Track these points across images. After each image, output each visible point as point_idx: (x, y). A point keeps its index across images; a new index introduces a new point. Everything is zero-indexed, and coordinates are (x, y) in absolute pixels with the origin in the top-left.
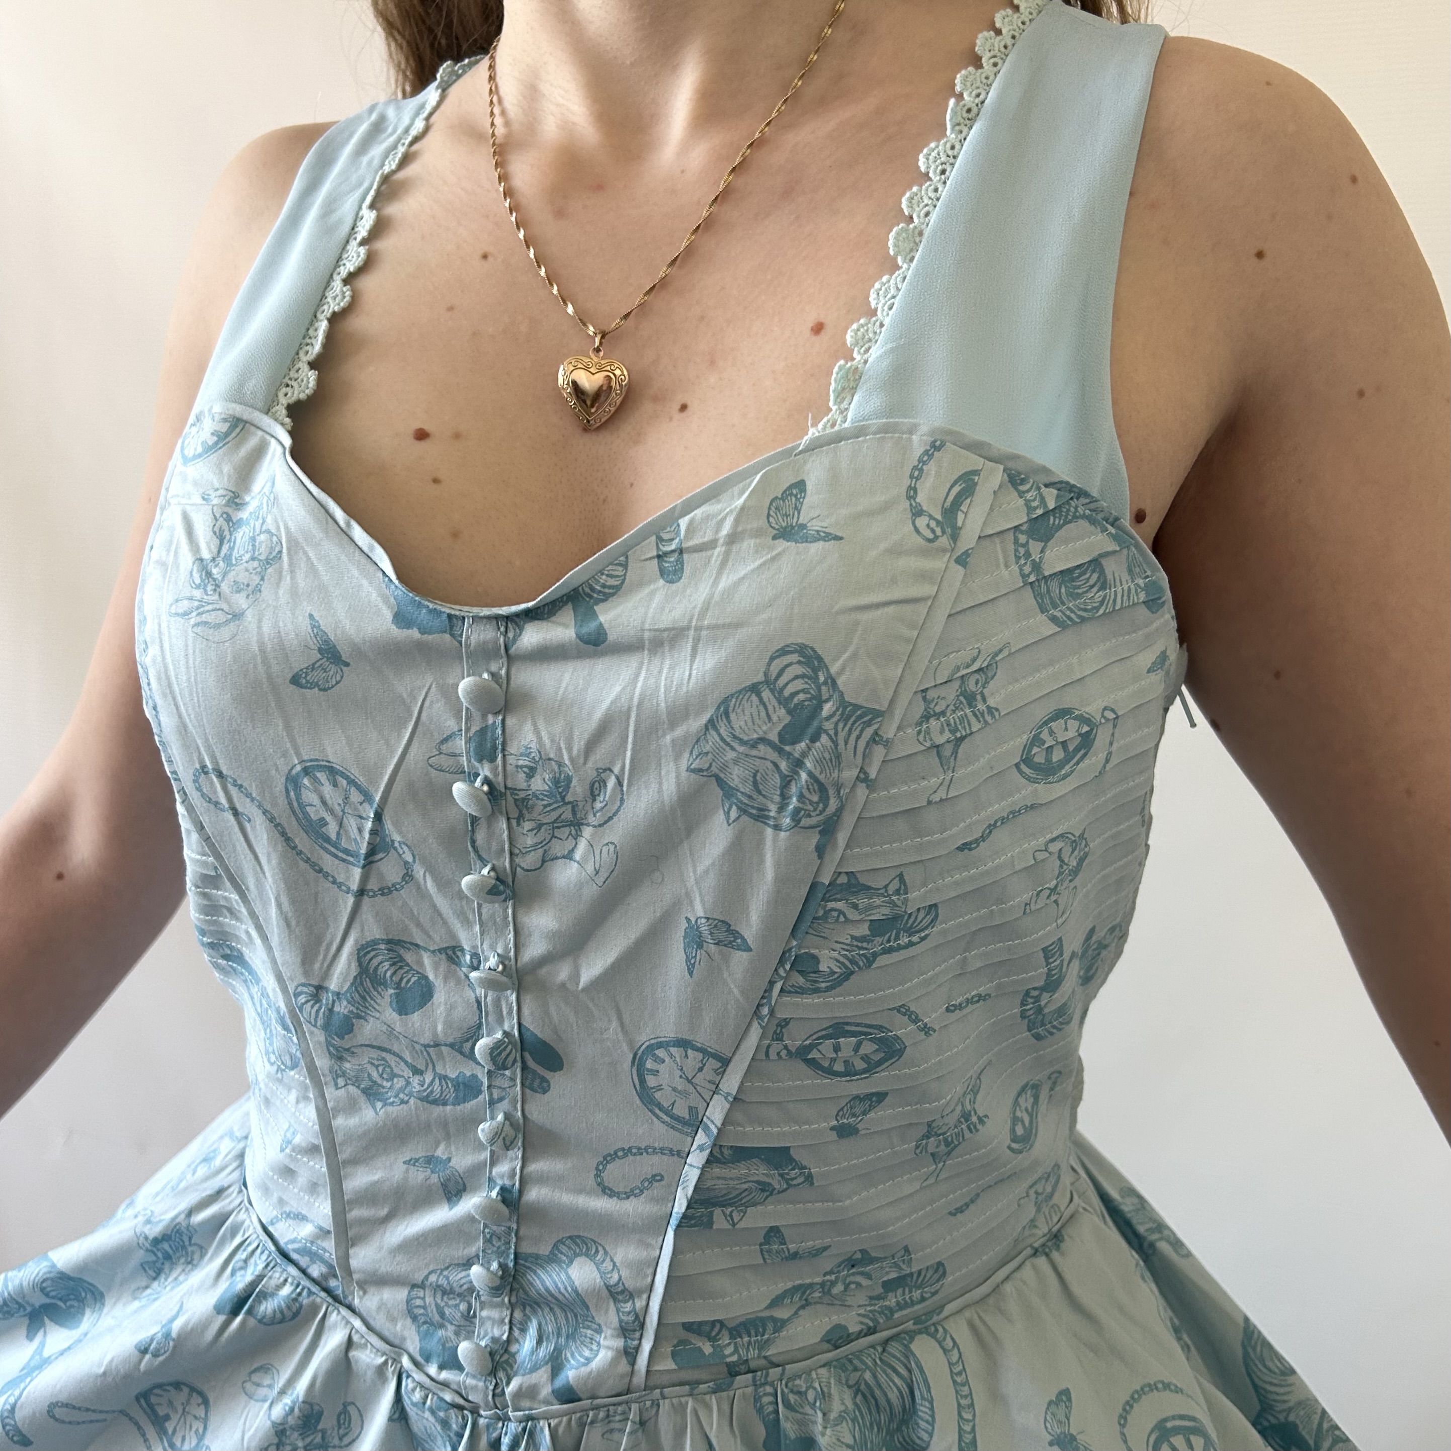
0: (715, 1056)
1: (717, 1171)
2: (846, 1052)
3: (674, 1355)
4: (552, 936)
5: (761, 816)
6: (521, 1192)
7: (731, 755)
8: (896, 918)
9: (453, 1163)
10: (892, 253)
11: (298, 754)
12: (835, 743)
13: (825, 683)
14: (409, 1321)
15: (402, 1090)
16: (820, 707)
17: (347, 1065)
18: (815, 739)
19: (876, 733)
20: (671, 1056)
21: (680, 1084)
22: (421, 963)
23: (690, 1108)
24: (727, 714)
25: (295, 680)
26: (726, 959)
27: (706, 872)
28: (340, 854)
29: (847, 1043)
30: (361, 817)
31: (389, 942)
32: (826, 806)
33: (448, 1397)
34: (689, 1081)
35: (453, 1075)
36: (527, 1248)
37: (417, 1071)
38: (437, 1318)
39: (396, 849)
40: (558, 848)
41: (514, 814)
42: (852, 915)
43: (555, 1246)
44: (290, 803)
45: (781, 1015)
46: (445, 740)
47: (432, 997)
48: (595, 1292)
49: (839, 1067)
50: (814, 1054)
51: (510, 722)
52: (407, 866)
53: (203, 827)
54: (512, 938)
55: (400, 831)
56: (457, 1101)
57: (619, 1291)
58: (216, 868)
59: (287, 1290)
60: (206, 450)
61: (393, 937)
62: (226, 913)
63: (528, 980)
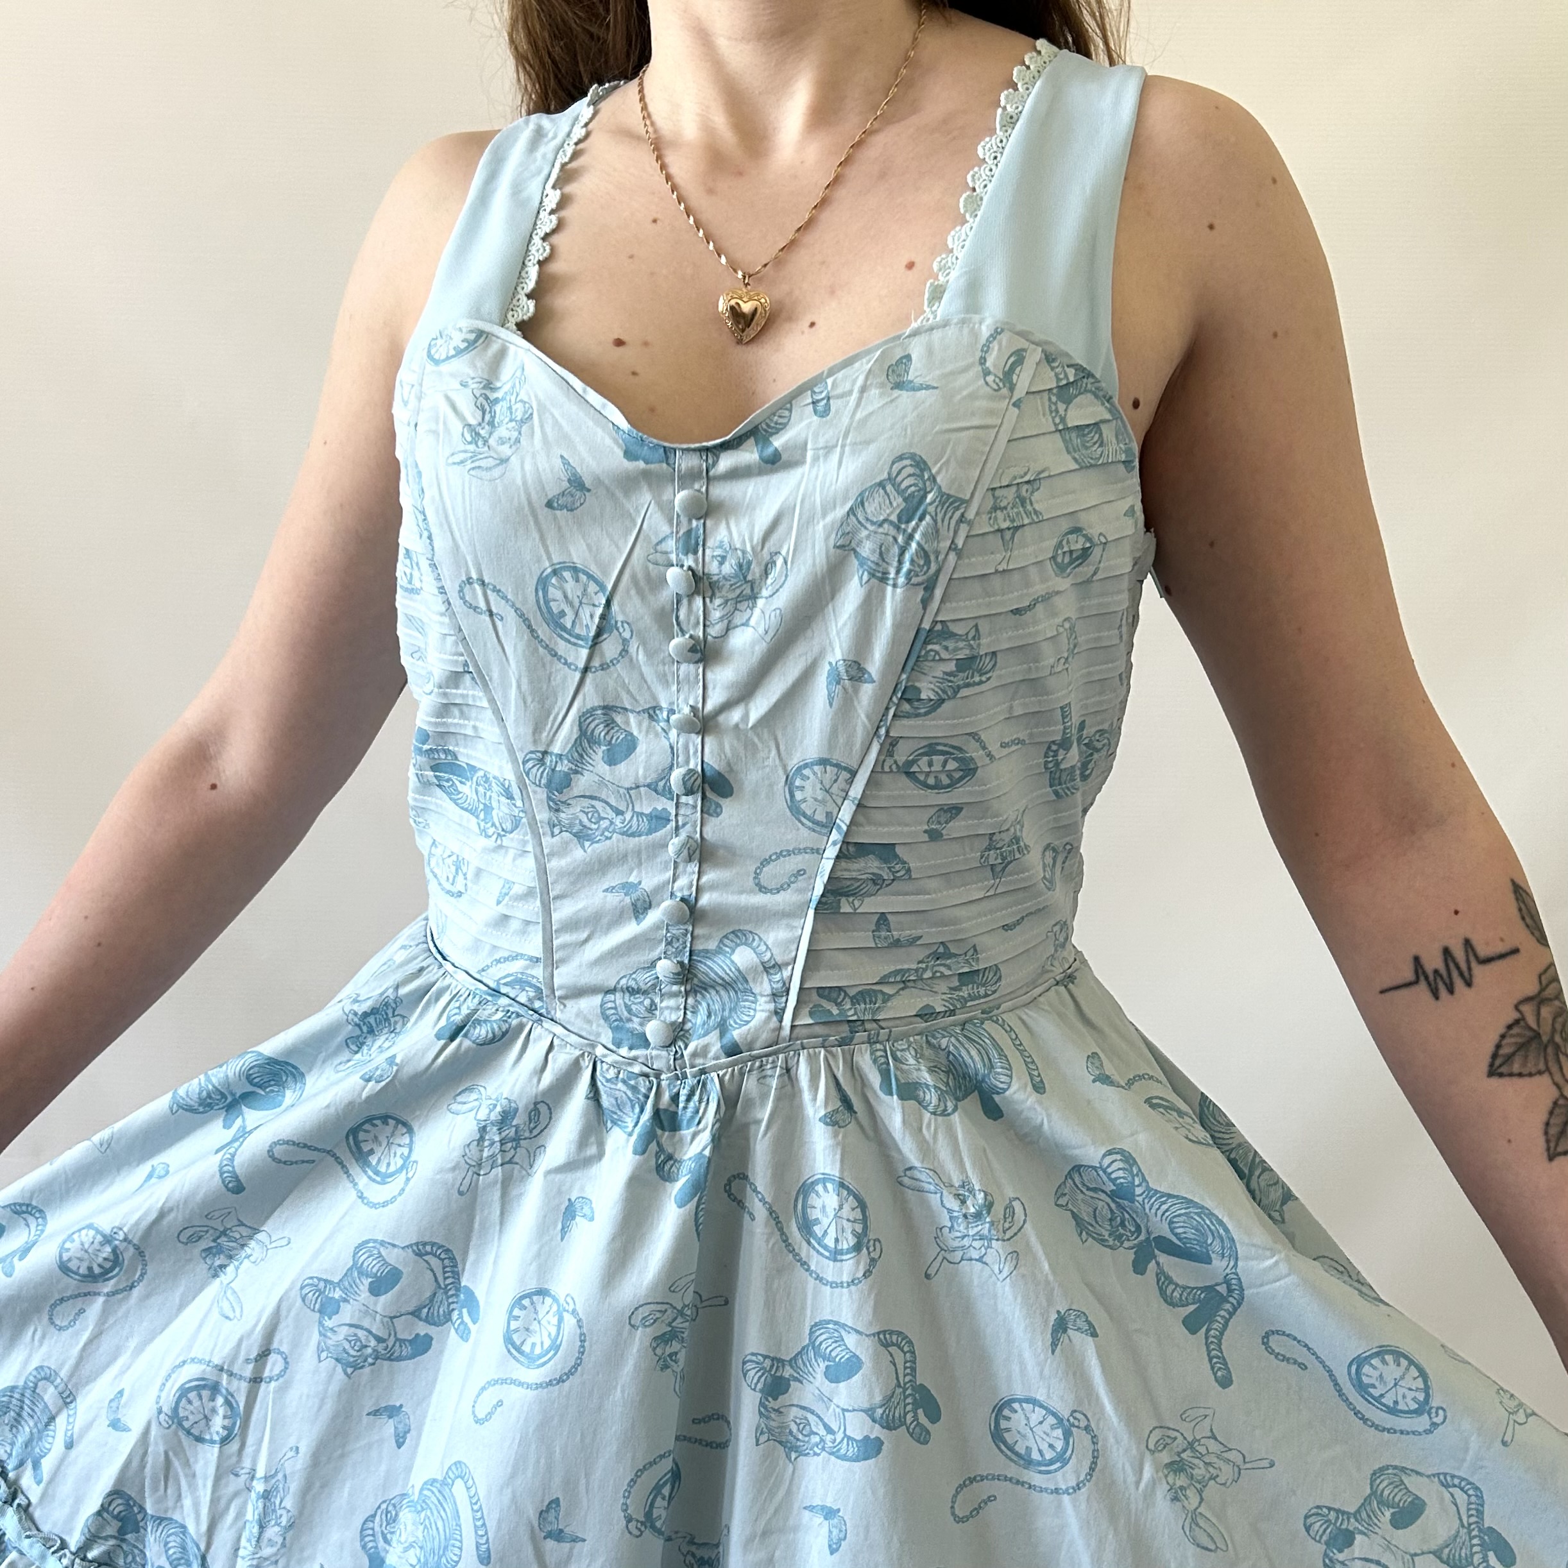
0: (845, 769)
1: (843, 864)
2: (937, 767)
3: (810, 1013)
4: (733, 685)
5: (884, 578)
6: (696, 899)
7: (864, 533)
8: (972, 658)
9: (643, 885)
10: (962, 211)
11: (549, 558)
12: (935, 521)
13: (929, 479)
14: (602, 1022)
15: (607, 829)
16: (924, 497)
17: (562, 815)
18: (921, 519)
19: (962, 515)
20: (815, 773)
21: (820, 795)
22: (627, 723)
23: (827, 813)
24: (862, 503)
25: (549, 504)
26: (856, 691)
27: (845, 624)
28: (573, 640)
29: (938, 759)
30: (594, 605)
31: (605, 708)
32: (929, 568)
33: (637, 1069)
34: (827, 791)
35: (647, 811)
36: (699, 946)
37: (619, 812)
38: (624, 1013)
39: (617, 629)
40: (738, 619)
41: (709, 593)
42: (944, 655)
43: (721, 941)
44: (538, 602)
45: (893, 734)
46: (660, 542)
47: (635, 748)
48: (754, 969)
49: (931, 781)
50: (915, 769)
51: (709, 523)
52: (625, 642)
53: (460, 630)
54: (700, 691)
55: (623, 612)
56: (650, 832)
57: (769, 968)
58: (466, 664)
59: (499, 1015)
60: (459, 353)
61: (608, 703)
62: (456, 712)
63: (710, 724)
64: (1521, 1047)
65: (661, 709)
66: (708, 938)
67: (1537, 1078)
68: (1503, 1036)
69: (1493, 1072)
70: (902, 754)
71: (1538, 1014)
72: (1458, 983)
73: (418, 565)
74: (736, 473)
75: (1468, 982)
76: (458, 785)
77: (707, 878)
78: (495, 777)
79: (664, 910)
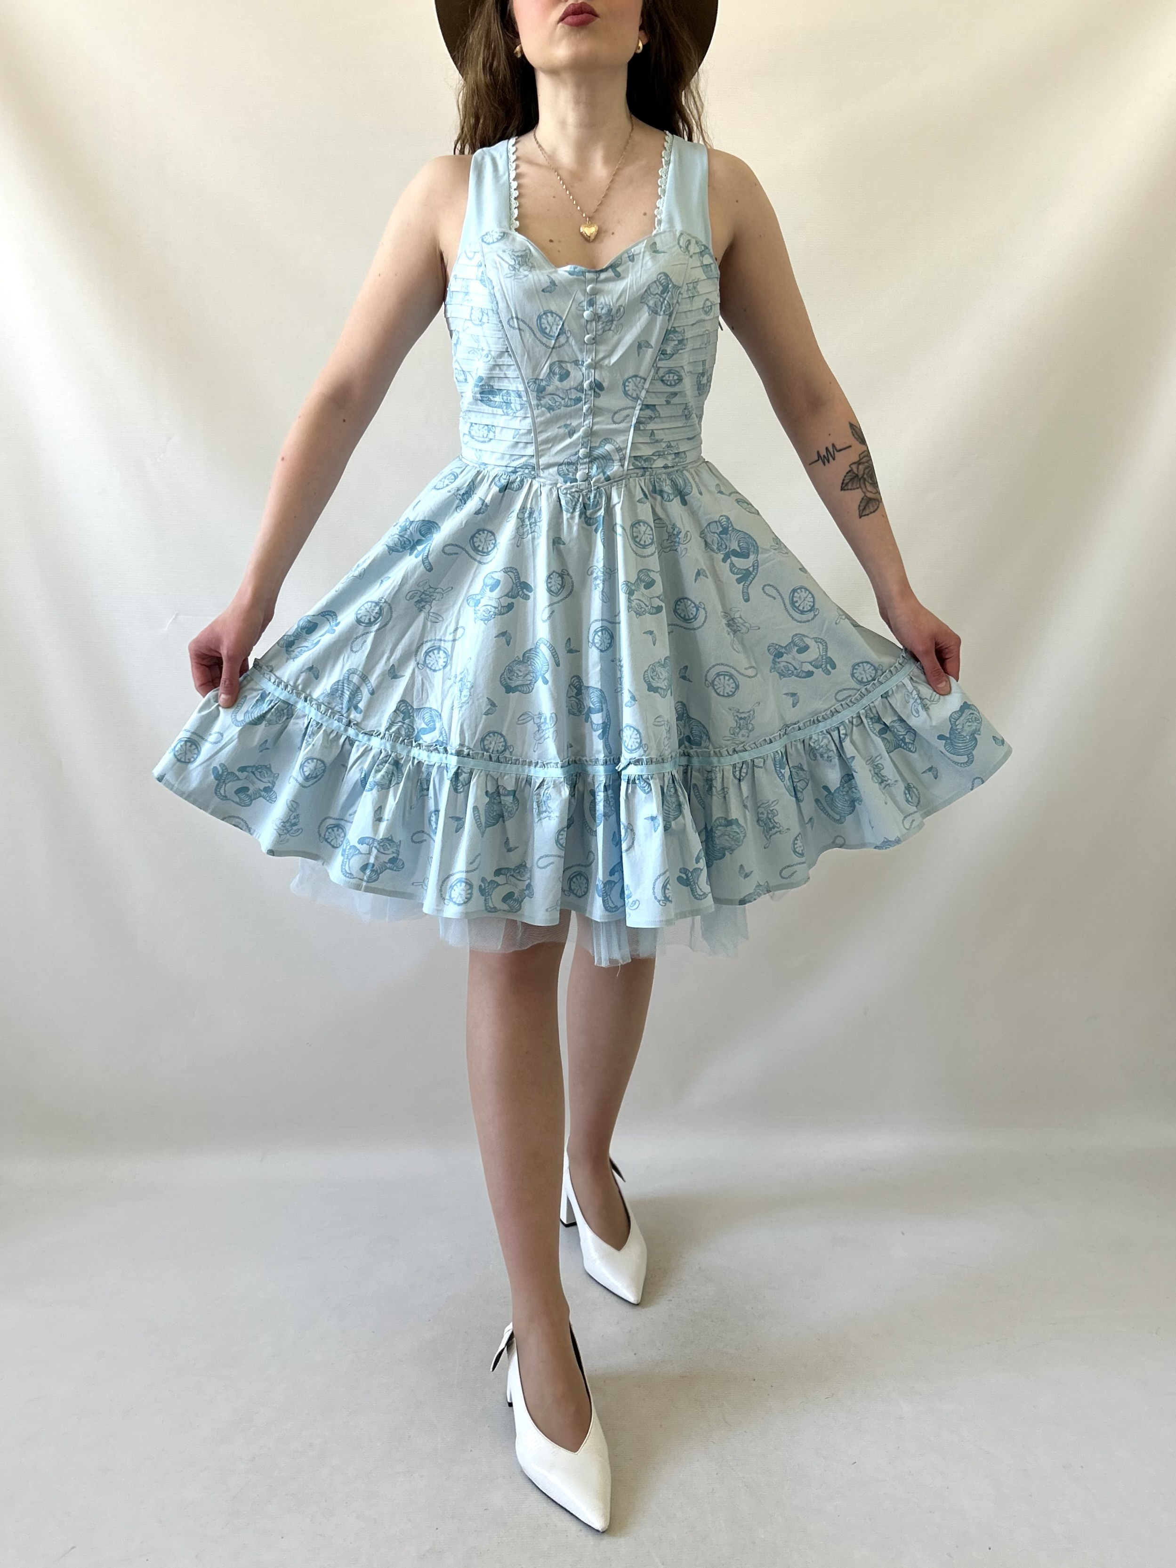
0: (643, 379)
1: (642, 412)
2: (671, 378)
3: (632, 466)
5: (656, 313)
6: (592, 428)
7: (650, 298)
8: (683, 340)
9: (572, 424)
11: (543, 309)
12: (672, 294)
13: (669, 280)
15: (559, 405)
16: (668, 286)
17: (542, 402)
18: (667, 293)
21: (635, 388)
22: (567, 366)
23: (636, 395)
24: (649, 289)
25: (543, 291)
26: (647, 351)
28: (549, 338)
29: (671, 375)
30: (558, 325)
31: (559, 361)
32: (670, 310)
33: (573, 490)
34: (637, 387)
35: (574, 397)
36: (592, 445)
37: (563, 399)
38: (566, 472)
39: (565, 333)
40: (607, 328)
41: (598, 320)
42: (674, 339)
43: (600, 442)
44: (537, 324)
45: (658, 367)
46: (580, 302)
47: (570, 376)
48: (613, 451)
49: (669, 383)
50: (664, 379)
51: (598, 296)
52: (568, 338)
53: (507, 336)
54: (594, 354)
55: (569, 327)
56: (575, 405)
57: (619, 450)
58: (507, 348)
59: (519, 479)
60: (498, 240)
61: (561, 359)
62: (498, 368)
63: (598, 365)
64: (851, 480)
65: (579, 361)
66: (596, 442)
67: (858, 490)
68: (845, 476)
69: (842, 489)
70: (661, 372)
71: (858, 468)
72: (831, 459)
73: (487, 314)
74: (607, 280)
75: (834, 459)
76: (492, 398)
77: (596, 420)
78: (513, 391)
79: (580, 433)
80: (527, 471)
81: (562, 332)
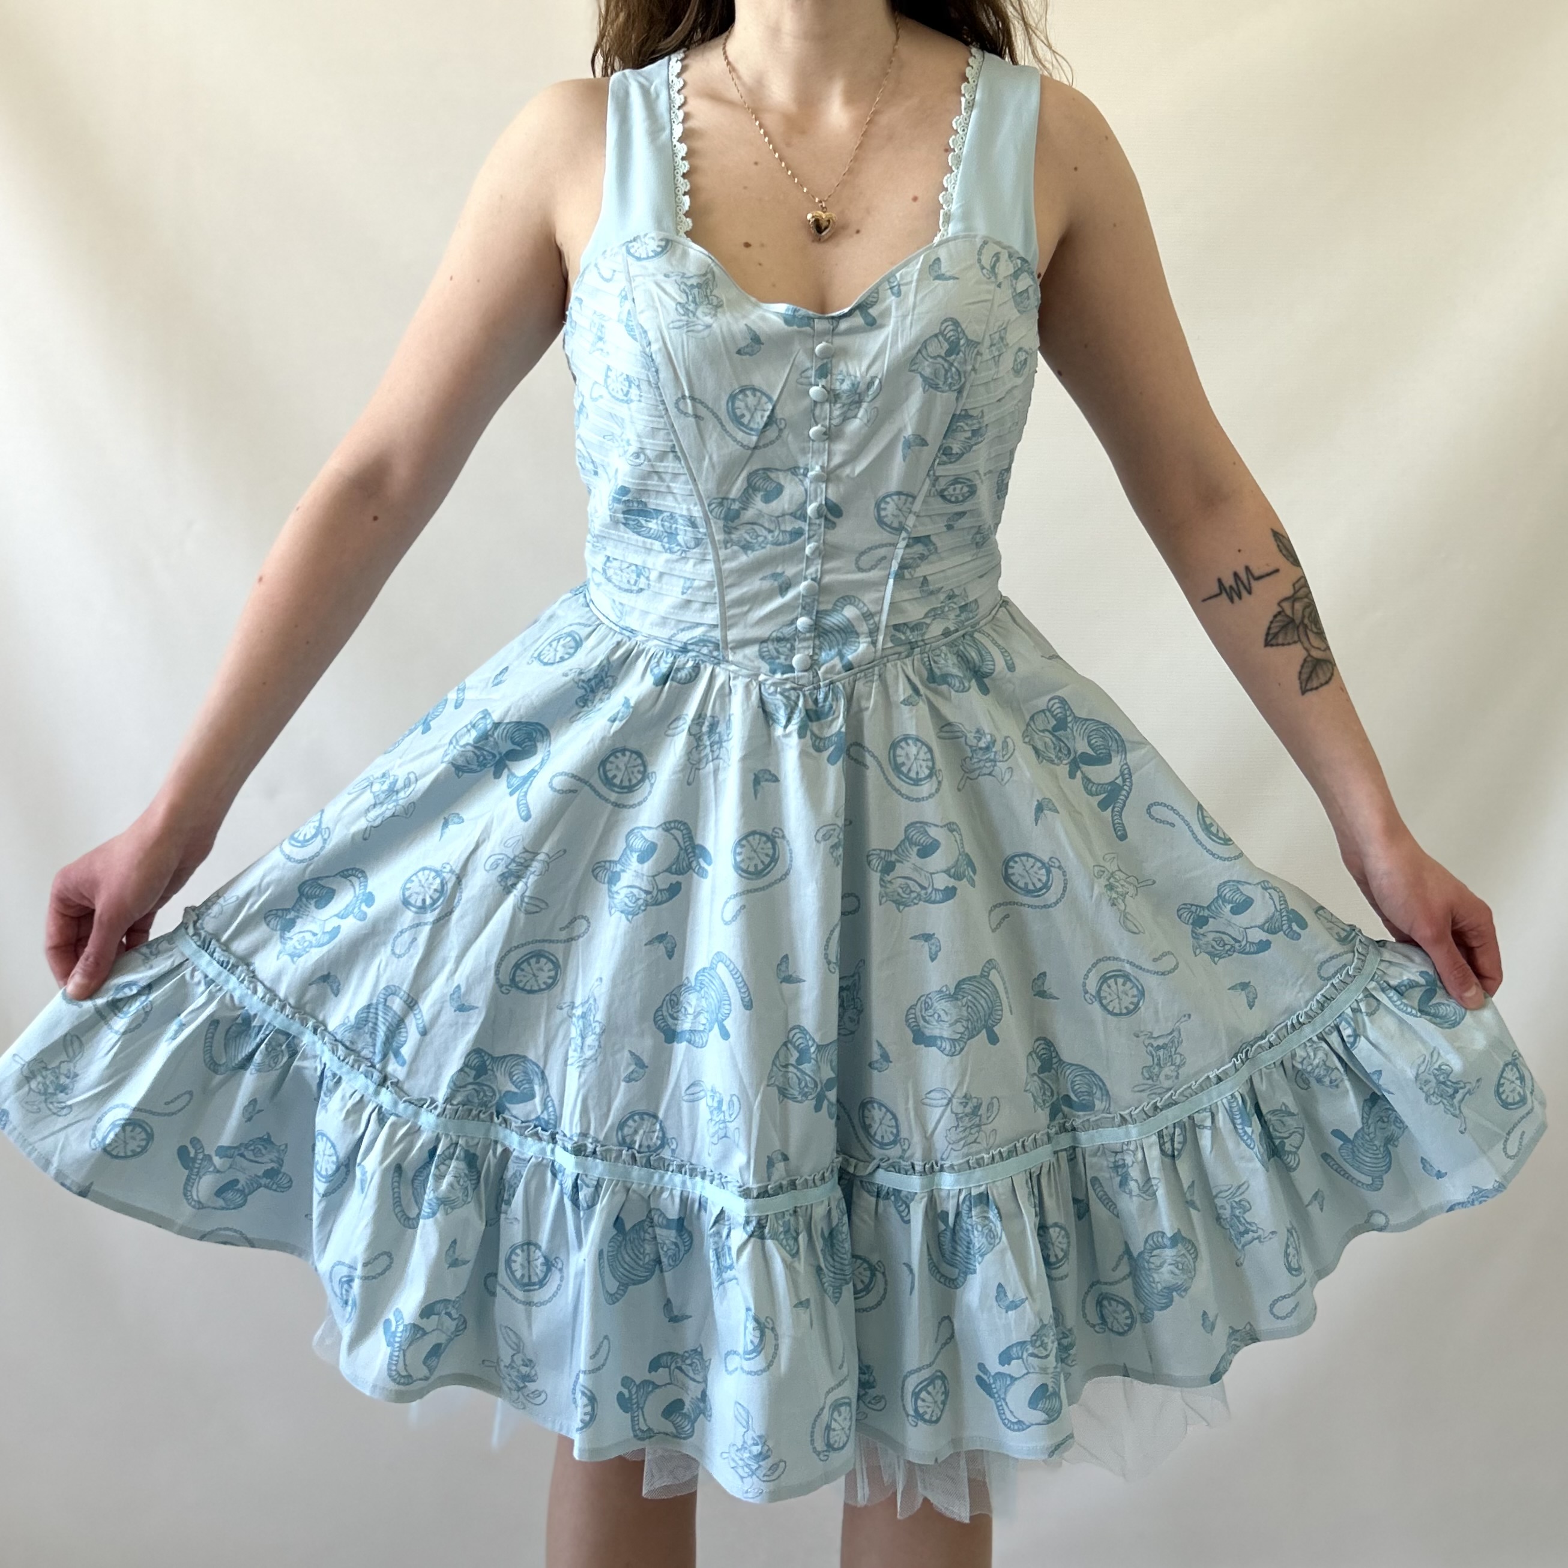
0: (910, 496)
1: (908, 550)
2: (957, 491)
3: (892, 641)
4: (846, 453)
5: (936, 387)
6: (821, 579)
7: (927, 363)
8: (979, 428)
9: (786, 574)
11: (738, 383)
12: (965, 356)
13: (961, 332)
14: (761, 660)
15: (762, 542)
16: (959, 342)
17: (733, 536)
18: (957, 354)
19: (978, 351)
20: (893, 500)
21: (896, 512)
22: (778, 477)
23: (899, 522)
24: (925, 347)
25: (739, 352)
26: (919, 452)
27: (913, 413)
28: (748, 431)
29: (958, 487)
30: (764, 410)
31: (764, 469)
32: (960, 381)
33: (788, 686)
34: (899, 510)
35: (789, 528)
36: (822, 608)
37: (770, 531)
38: (775, 654)
39: (778, 423)
40: (850, 414)
41: (833, 400)
42: (967, 428)
43: (835, 604)
44: (728, 409)
45: (937, 474)
46: (804, 372)
47: (782, 492)
48: (857, 618)
49: (953, 499)
50: (946, 493)
51: (835, 361)
52: (782, 431)
53: (673, 426)
54: (826, 457)
55: (782, 413)
56: (791, 542)
57: (867, 616)
58: (674, 446)
59: (690, 664)
60: (657, 254)
61: (766, 466)
62: (656, 478)
63: (832, 476)
64: (1284, 627)
65: (799, 468)
66: (827, 605)
67: (1293, 647)
68: (1271, 622)
69: (1267, 644)
70: (942, 484)
71: (1293, 607)
72: (1244, 593)
73: (638, 386)
74: (850, 332)
75: (1250, 592)
76: (643, 522)
77: (828, 566)
78: (681, 516)
79: (802, 587)
80: (705, 651)
81: (771, 420)
